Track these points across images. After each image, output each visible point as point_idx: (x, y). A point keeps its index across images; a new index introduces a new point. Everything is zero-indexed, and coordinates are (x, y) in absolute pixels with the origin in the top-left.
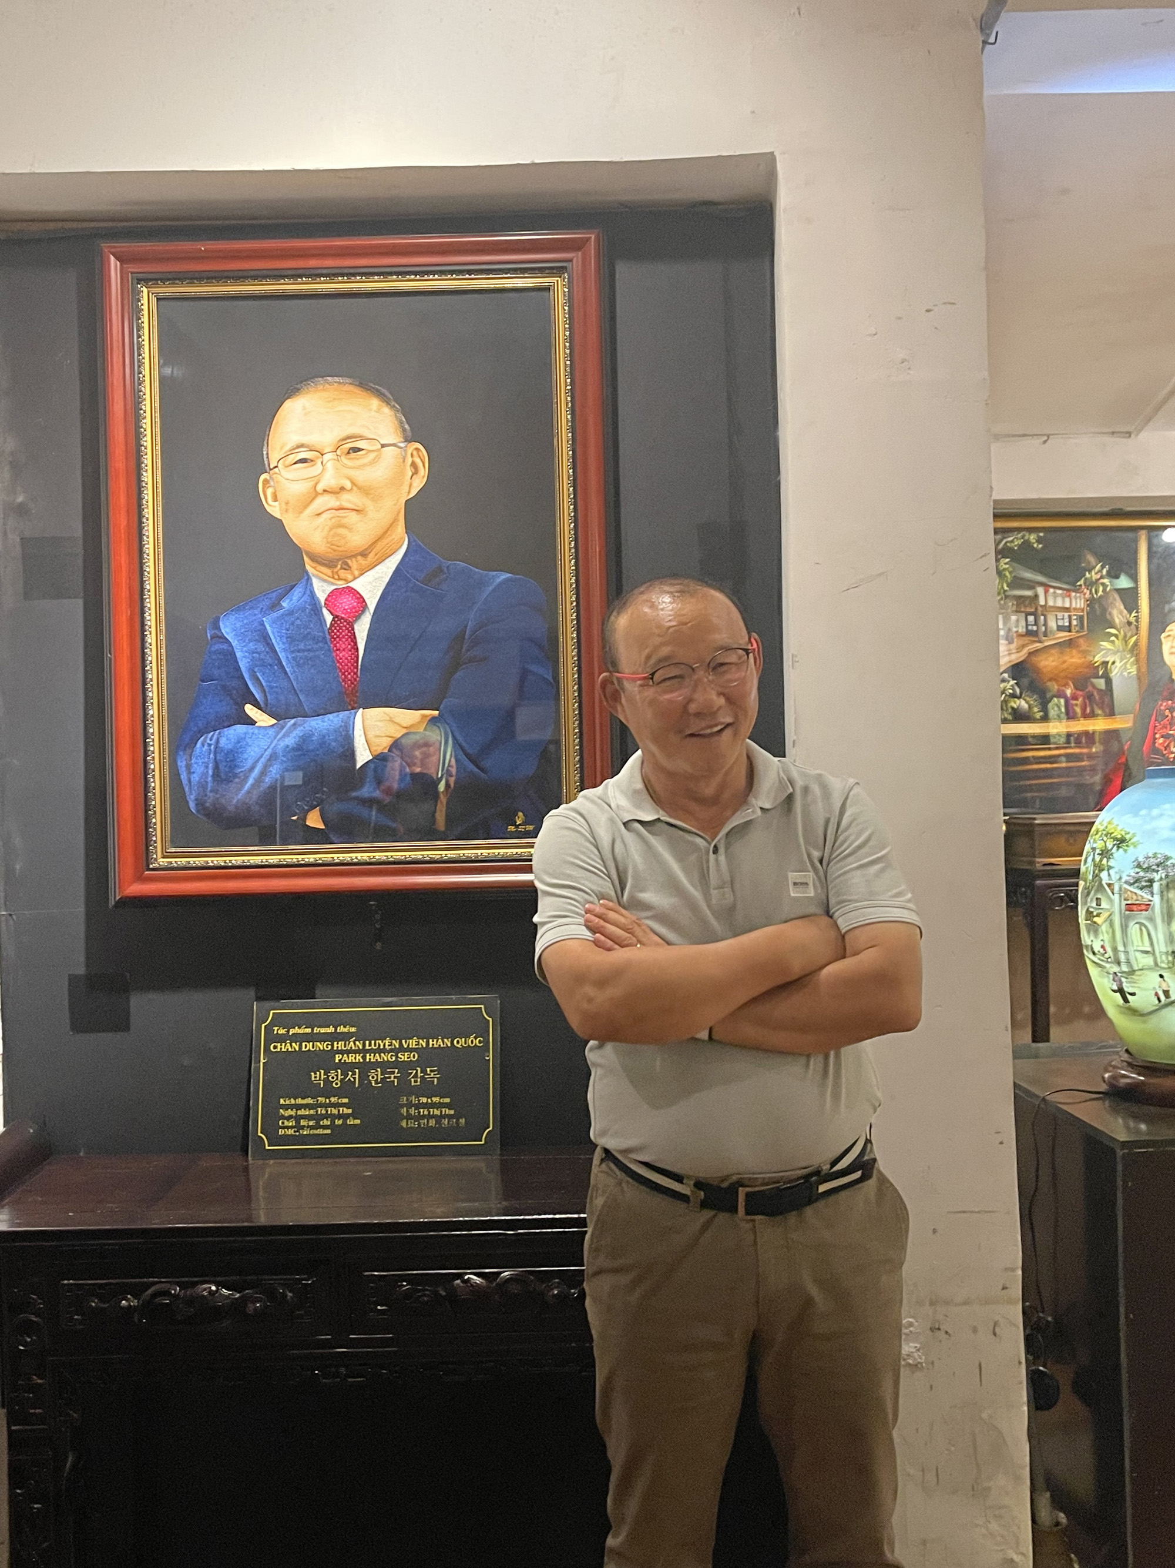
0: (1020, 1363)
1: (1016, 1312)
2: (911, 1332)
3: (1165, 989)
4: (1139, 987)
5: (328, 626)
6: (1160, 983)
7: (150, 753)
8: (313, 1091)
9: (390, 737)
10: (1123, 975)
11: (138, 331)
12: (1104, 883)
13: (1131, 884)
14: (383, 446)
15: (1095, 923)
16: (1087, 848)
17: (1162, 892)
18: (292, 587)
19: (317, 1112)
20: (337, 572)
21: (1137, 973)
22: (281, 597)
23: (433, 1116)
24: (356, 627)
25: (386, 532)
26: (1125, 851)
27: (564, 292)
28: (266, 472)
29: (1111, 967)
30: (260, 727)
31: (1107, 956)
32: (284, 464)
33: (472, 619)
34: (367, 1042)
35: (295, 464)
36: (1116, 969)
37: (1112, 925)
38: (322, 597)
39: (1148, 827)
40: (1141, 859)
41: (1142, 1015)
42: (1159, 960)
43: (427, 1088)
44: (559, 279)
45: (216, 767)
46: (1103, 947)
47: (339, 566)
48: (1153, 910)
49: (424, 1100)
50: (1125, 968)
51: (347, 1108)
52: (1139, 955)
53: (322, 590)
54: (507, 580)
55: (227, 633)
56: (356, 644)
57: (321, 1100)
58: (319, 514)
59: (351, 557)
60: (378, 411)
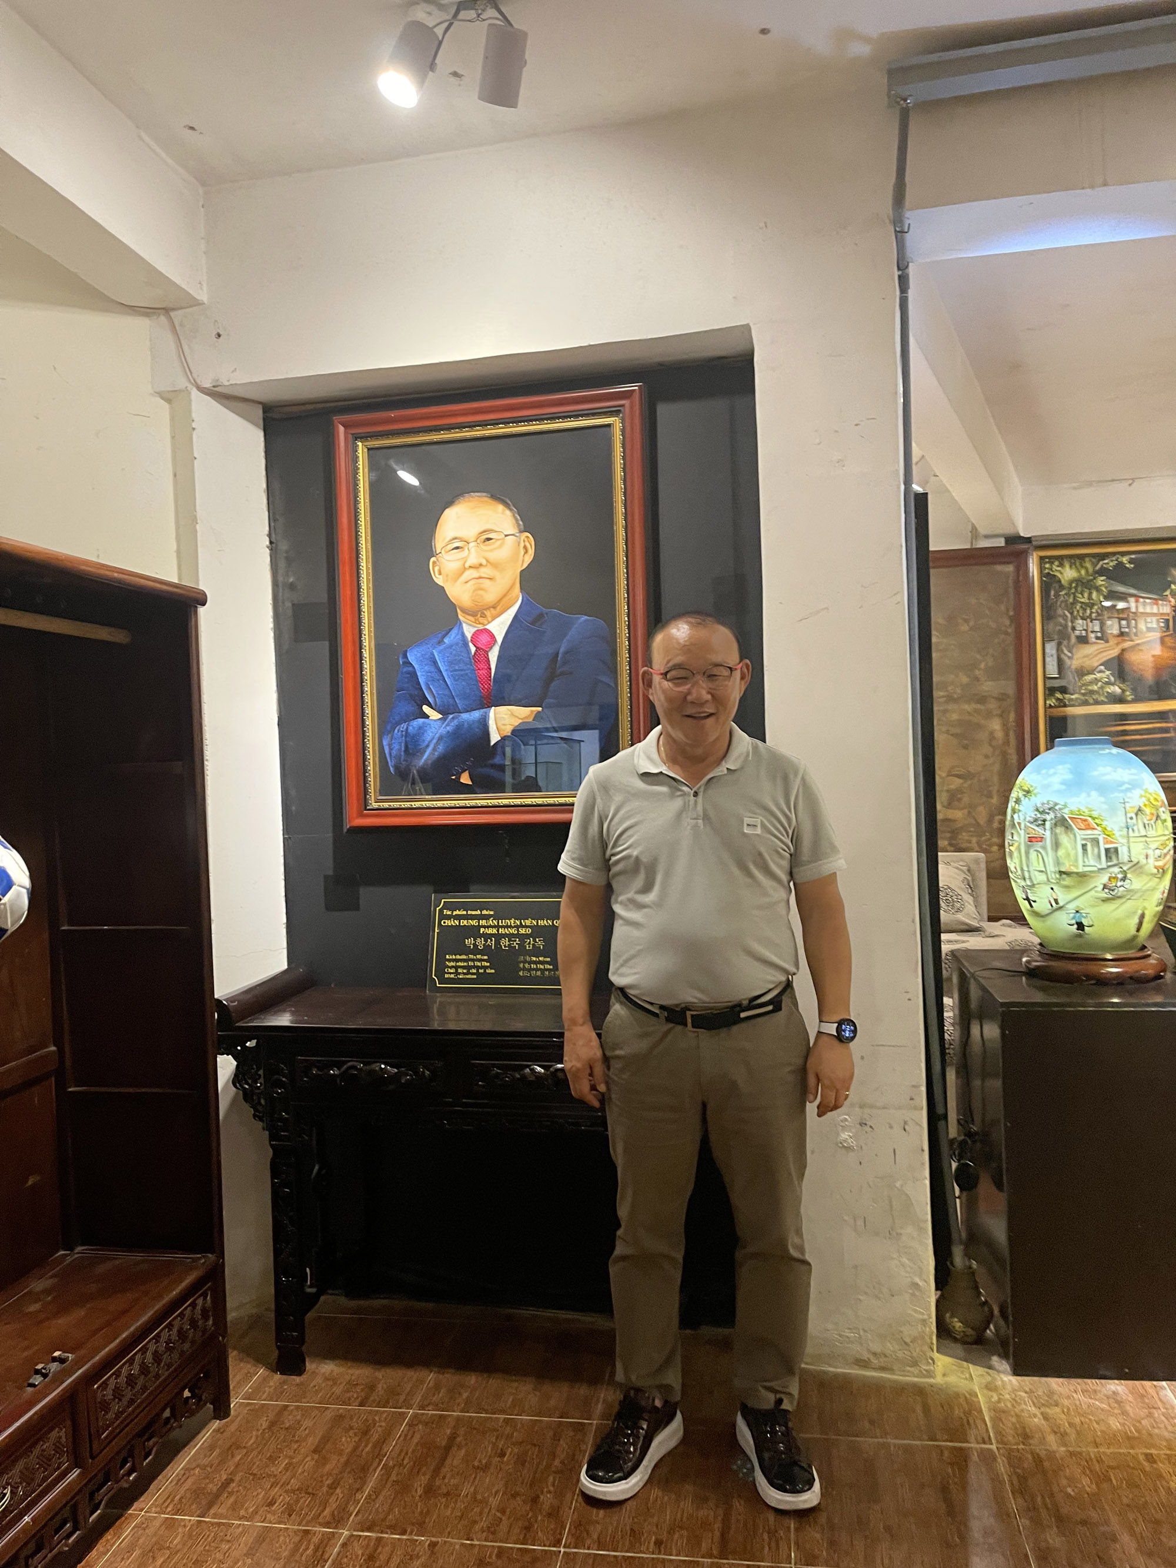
0: (923, 1150)
1: (920, 1116)
2: (846, 1125)
3: (1055, 898)
5: (473, 654)
6: (1052, 893)
7: (366, 737)
8: (466, 951)
9: (512, 725)
10: (1028, 887)
11: (356, 470)
12: (1016, 822)
13: (1032, 823)
14: (506, 536)
15: (1012, 851)
16: (1012, 797)
17: (1051, 829)
18: (450, 630)
19: (468, 964)
20: (478, 619)
21: (1037, 886)
22: (444, 636)
23: (540, 969)
24: (490, 654)
25: (507, 591)
26: (1030, 799)
27: (620, 427)
28: (435, 556)
30: (432, 720)
31: (1020, 875)
32: (446, 550)
33: (563, 648)
34: (500, 921)
35: (452, 550)
36: (1023, 883)
37: (1020, 852)
38: (469, 635)
39: (1045, 782)
40: (1039, 805)
44: (616, 418)
45: (406, 747)
46: (1016, 868)
47: (478, 615)
48: (1046, 843)
49: (534, 959)
51: (486, 962)
52: (1037, 873)
53: (469, 631)
54: (587, 622)
55: (412, 661)
56: (490, 665)
57: (471, 956)
58: (466, 582)
59: (486, 609)
60: (503, 513)
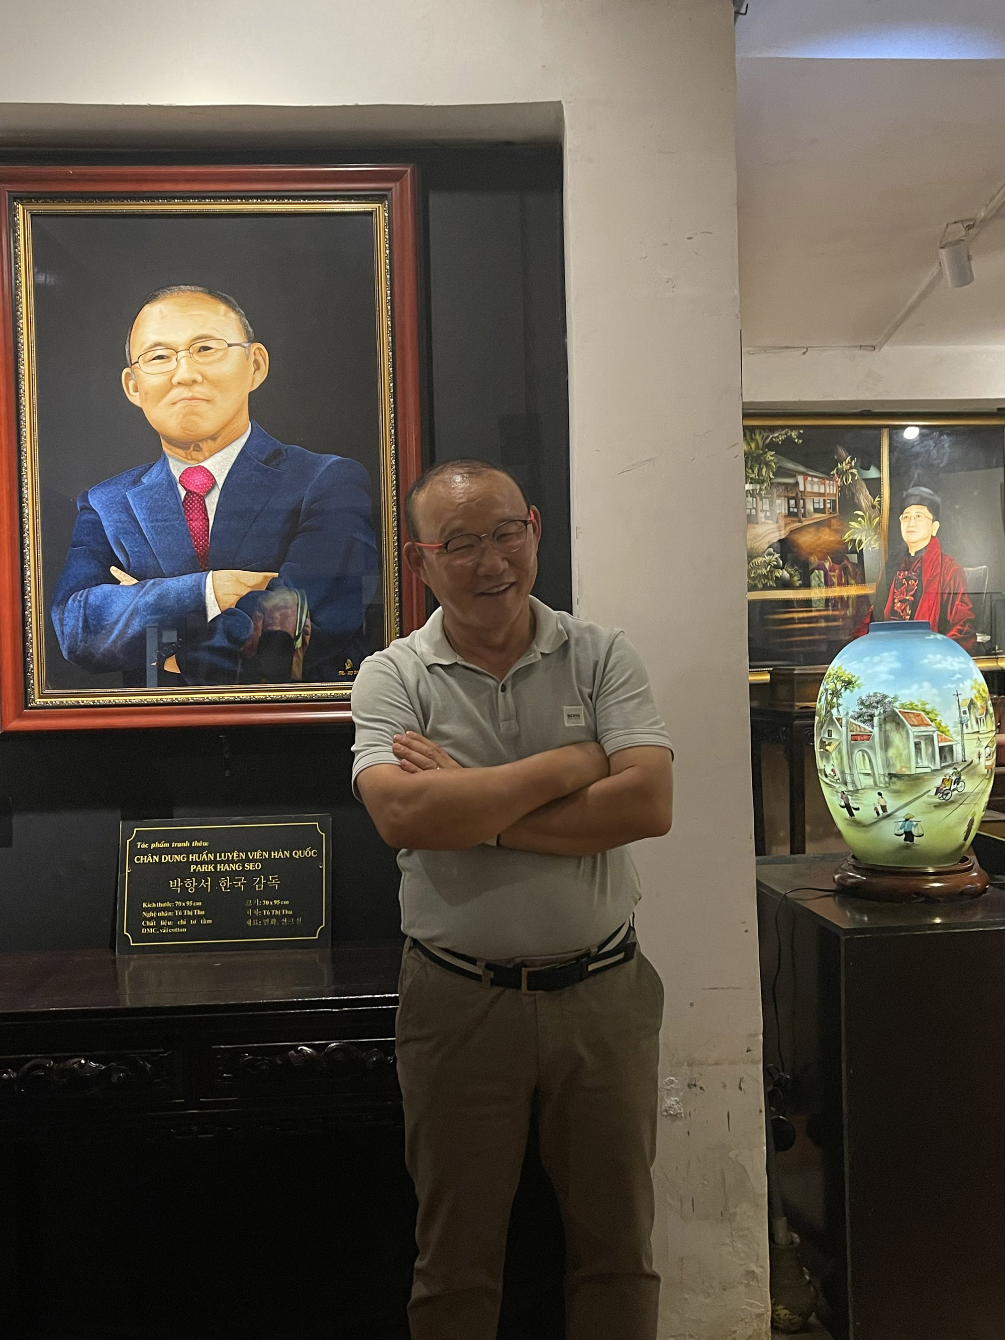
0: (761, 1111)
1: (758, 1071)
2: (672, 1088)
3: (883, 804)
4: (861, 803)
5: (183, 500)
6: (879, 799)
7: (27, 608)
8: (171, 896)
9: (237, 595)
10: (849, 793)
11: (15, 242)
12: (834, 717)
13: (855, 719)
14: (230, 345)
15: (827, 750)
16: (822, 689)
17: (880, 725)
18: (151, 466)
19: (175, 913)
20: (190, 453)
21: (861, 791)
22: (142, 474)
23: (275, 916)
24: (206, 500)
25: (233, 419)
26: (852, 691)
27: (385, 217)
28: (128, 367)
29: (840, 787)
30: (123, 586)
31: (836, 778)
32: (143, 360)
33: (307, 495)
34: (218, 854)
35: (153, 359)
36: (843, 789)
37: (840, 752)
38: (177, 474)
39: (870, 671)
40: (864, 698)
41: (864, 826)
42: (878, 783)
43: (269, 893)
44: (381, 205)
45: (86, 621)
46: (833, 770)
47: (192, 449)
48: (873, 740)
49: (267, 903)
50: (850, 788)
51: (201, 910)
52: (862, 777)
53: (177, 469)
54: (337, 462)
55: (95, 506)
56: (206, 515)
57: (179, 903)
58: (174, 404)
59: (202, 440)
60: (225, 315)
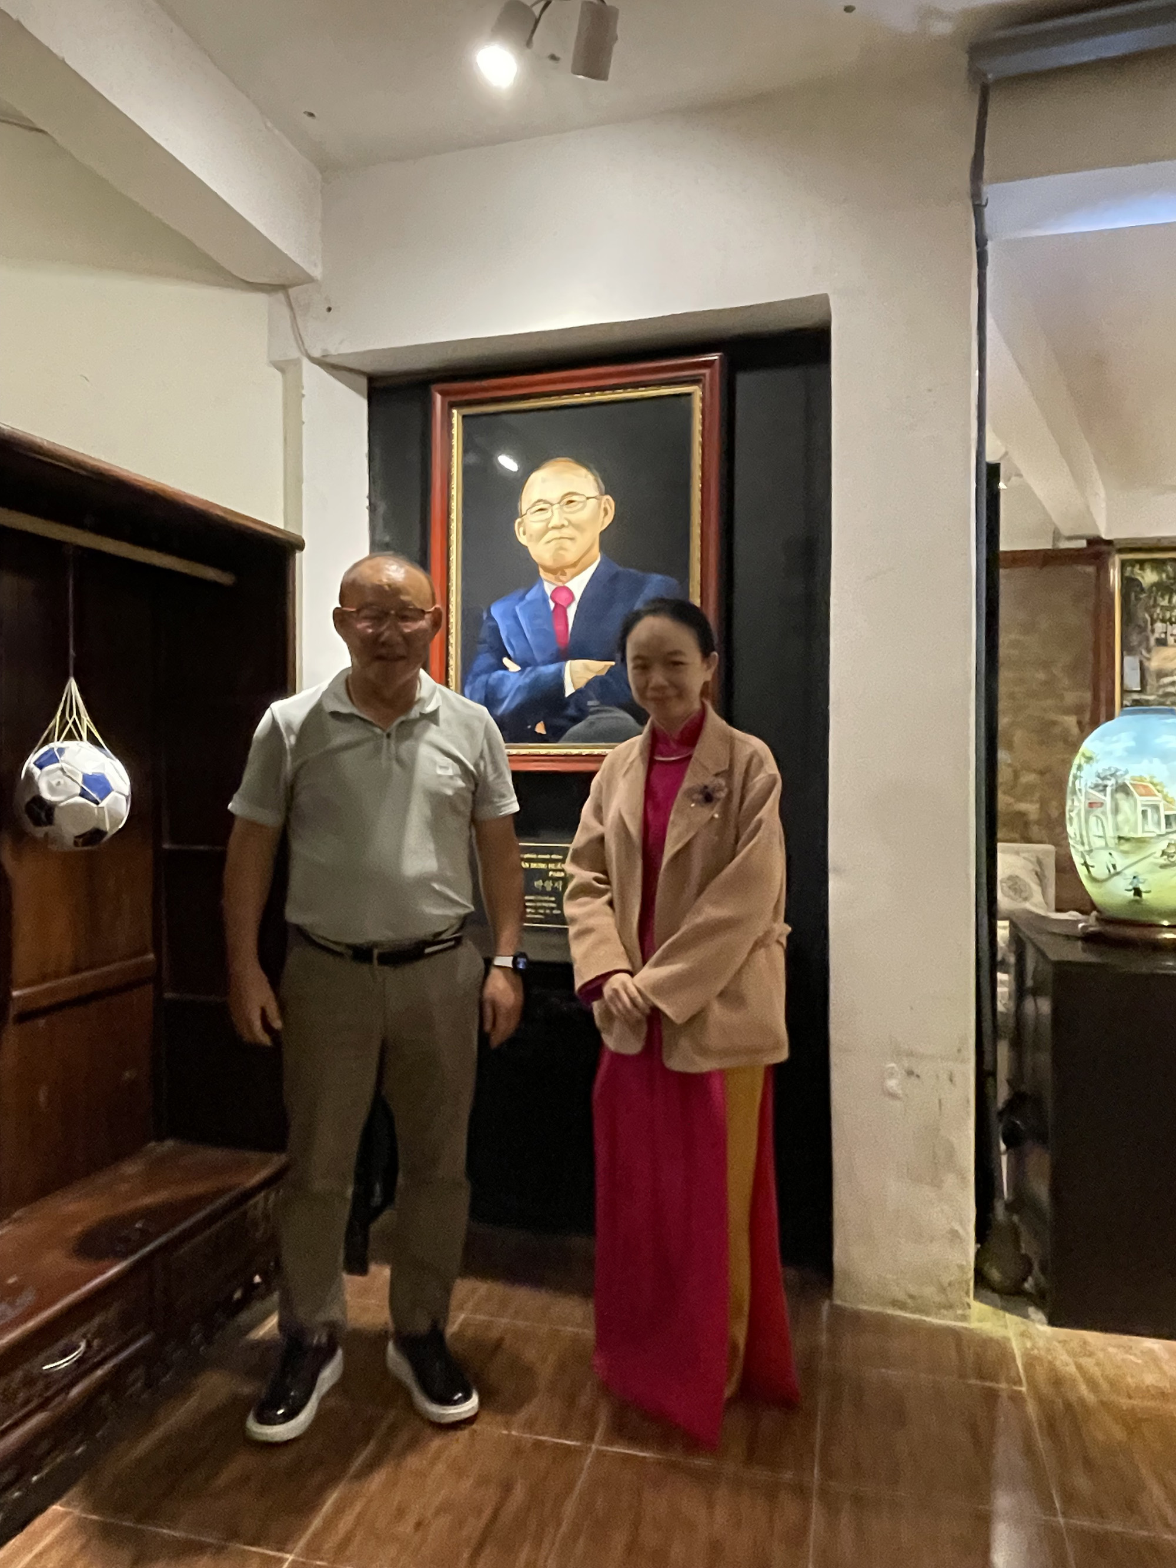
0: (968, 1101)
1: (966, 1068)
2: (892, 1072)
3: (1113, 863)
4: (1096, 862)
5: (552, 610)
6: (1110, 858)
8: (535, 892)
9: (586, 678)
10: (1086, 853)
11: (451, 436)
12: (1077, 788)
13: (1092, 788)
14: (588, 498)
15: (1073, 817)
17: (1112, 794)
18: (532, 587)
19: (539, 904)
20: (558, 577)
21: (1095, 851)
22: (526, 593)
24: (568, 611)
25: (588, 550)
26: (1093, 766)
27: (700, 395)
28: (520, 517)
29: (1080, 848)
30: (511, 671)
31: (1077, 840)
32: (531, 512)
35: (536, 511)
37: (1080, 817)
38: (549, 592)
39: (1108, 749)
40: (1100, 771)
41: (1101, 882)
42: (1109, 844)
44: (696, 387)
46: (1075, 835)
47: (558, 573)
48: (1106, 808)
51: (554, 904)
52: (1096, 840)
53: (549, 589)
54: (661, 580)
55: (495, 616)
56: (567, 622)
57: (539, 898)
58: (549, 542)
59: (566, 568)
60: (586, 477)
